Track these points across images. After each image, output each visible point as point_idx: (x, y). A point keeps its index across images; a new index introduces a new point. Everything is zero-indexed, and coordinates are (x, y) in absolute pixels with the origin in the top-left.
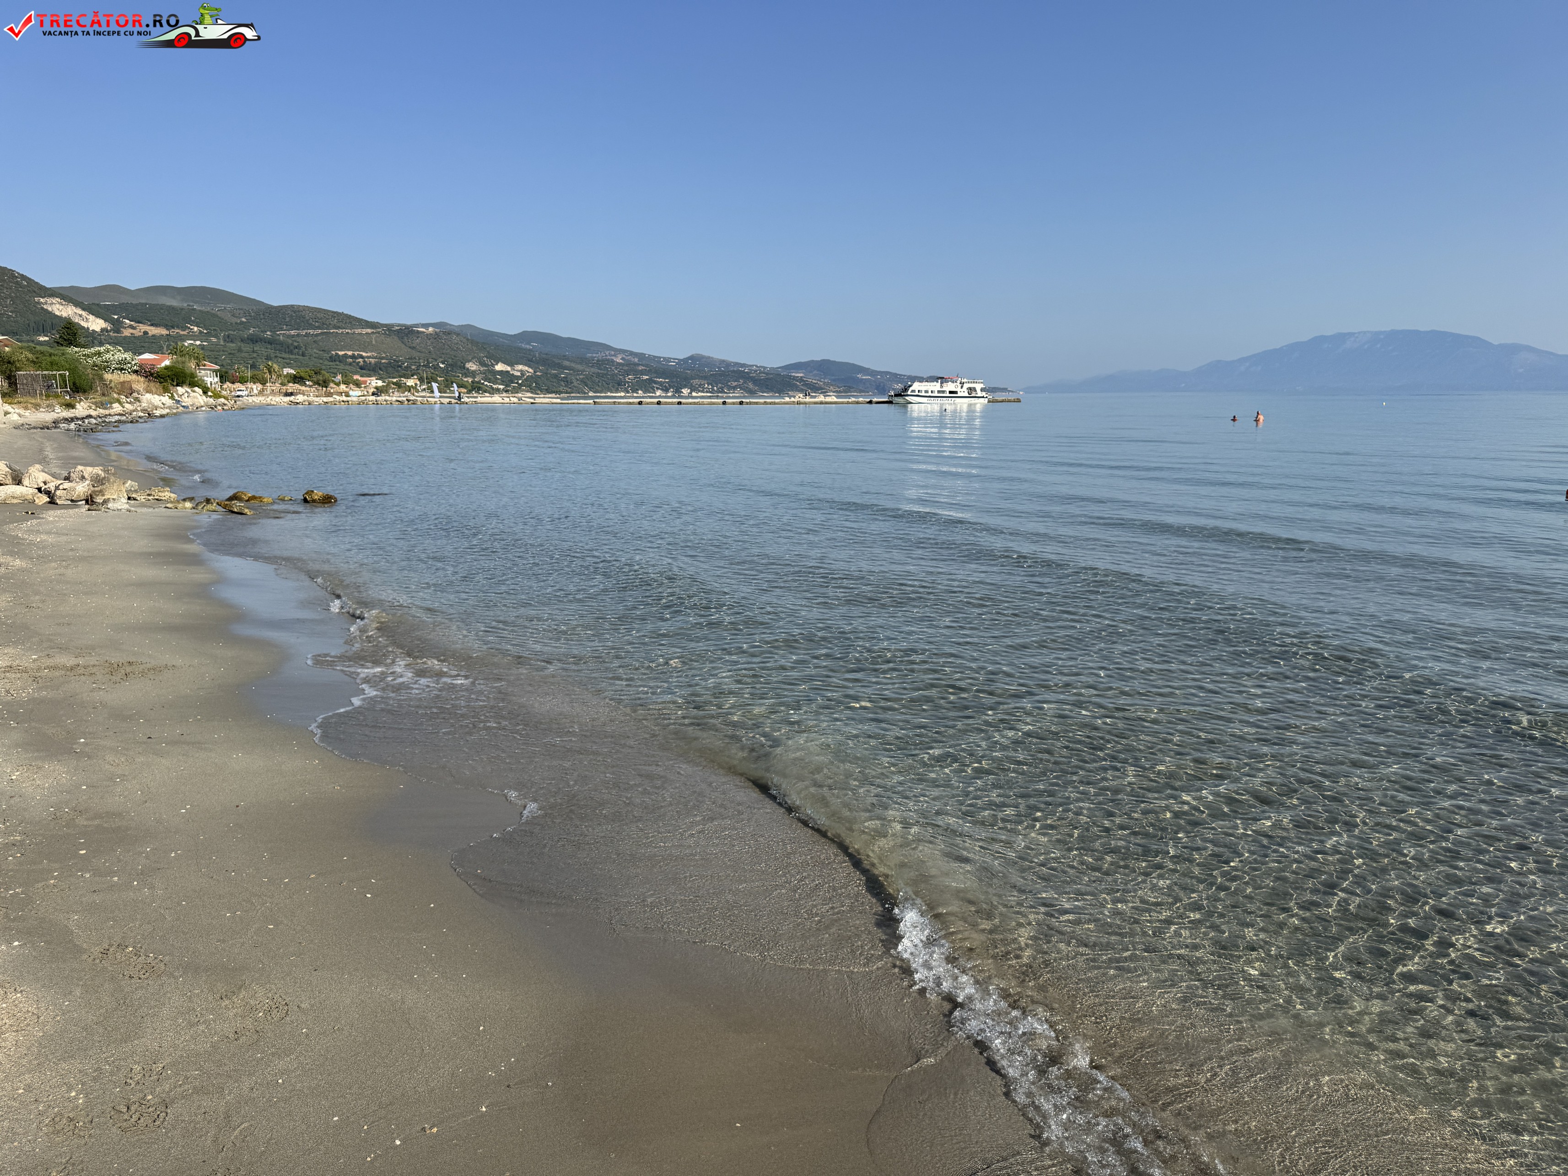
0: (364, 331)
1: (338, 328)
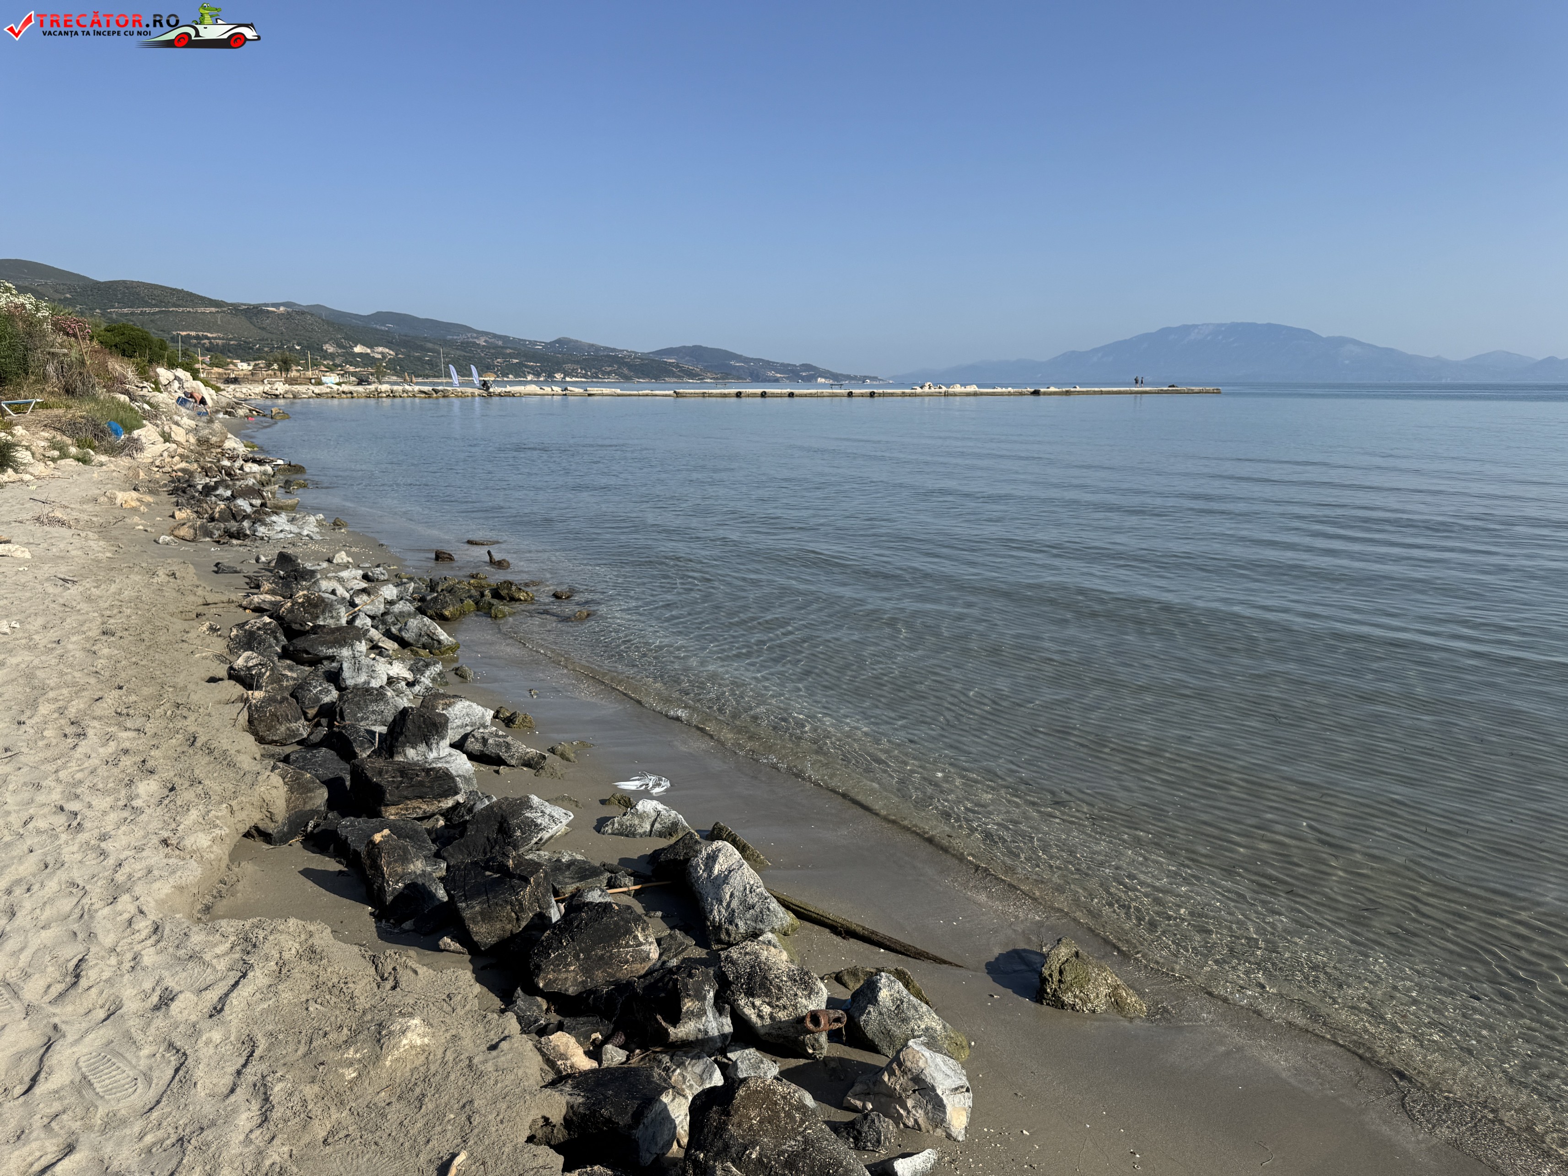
0: (208, 310)
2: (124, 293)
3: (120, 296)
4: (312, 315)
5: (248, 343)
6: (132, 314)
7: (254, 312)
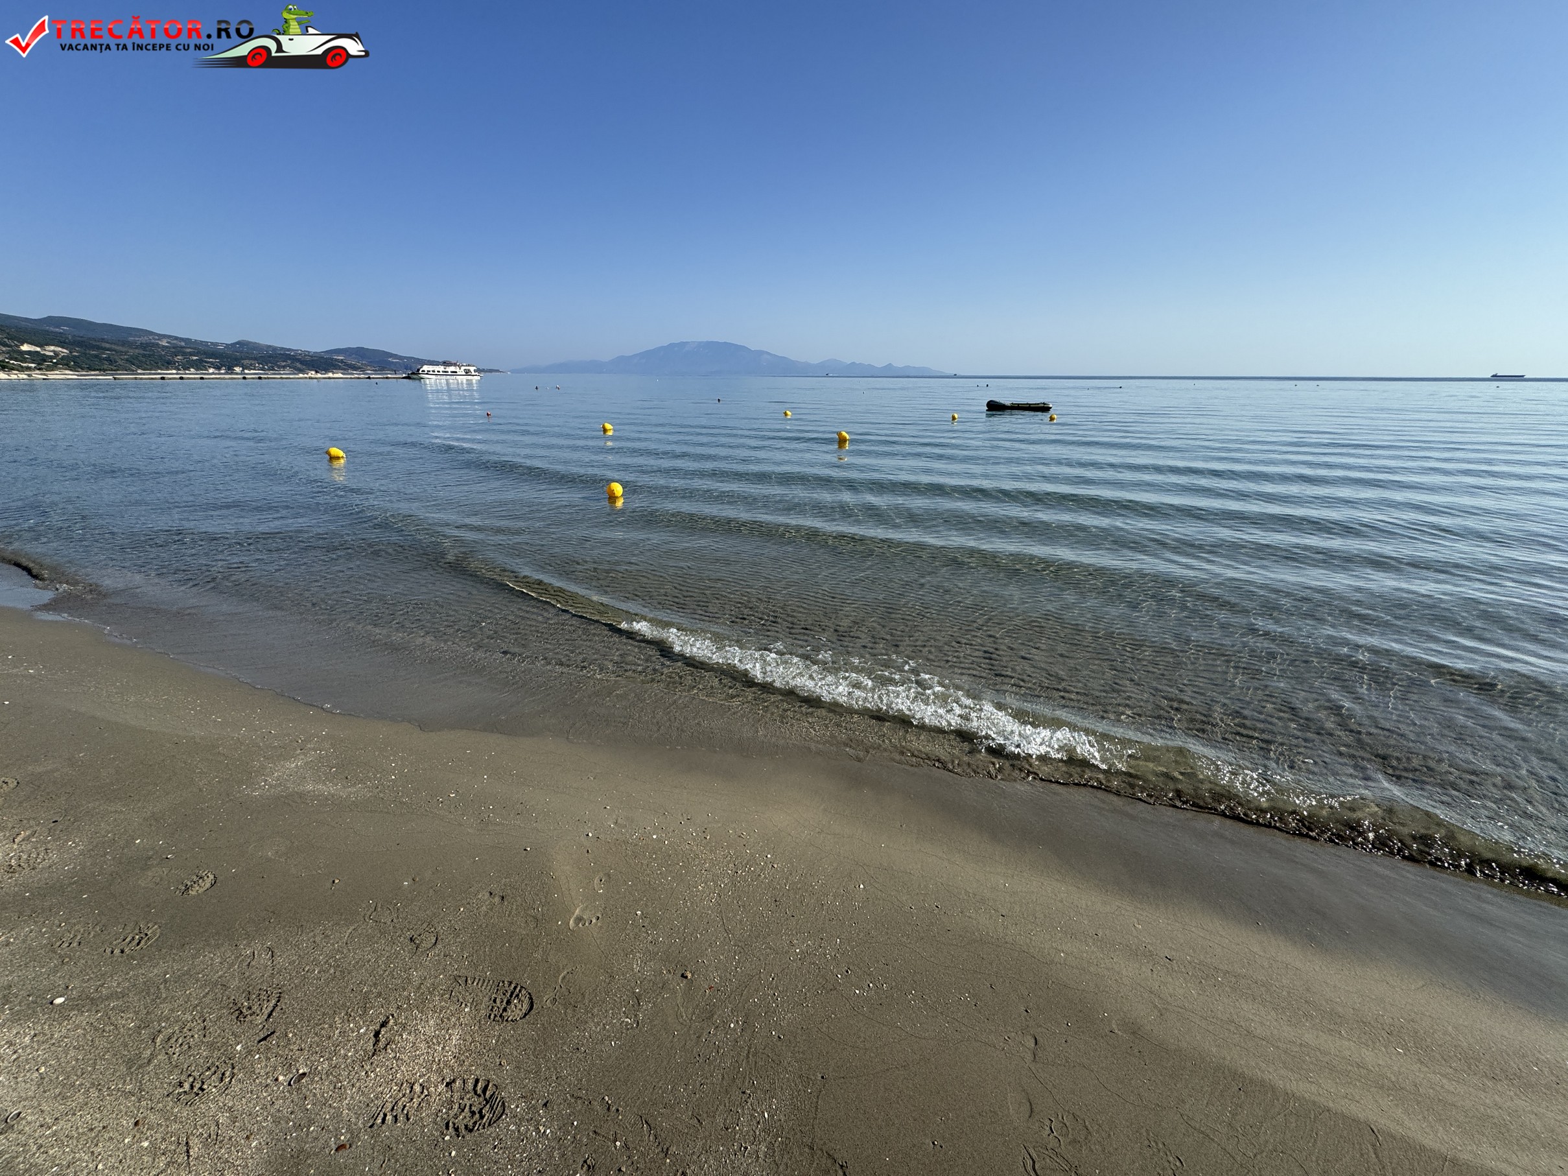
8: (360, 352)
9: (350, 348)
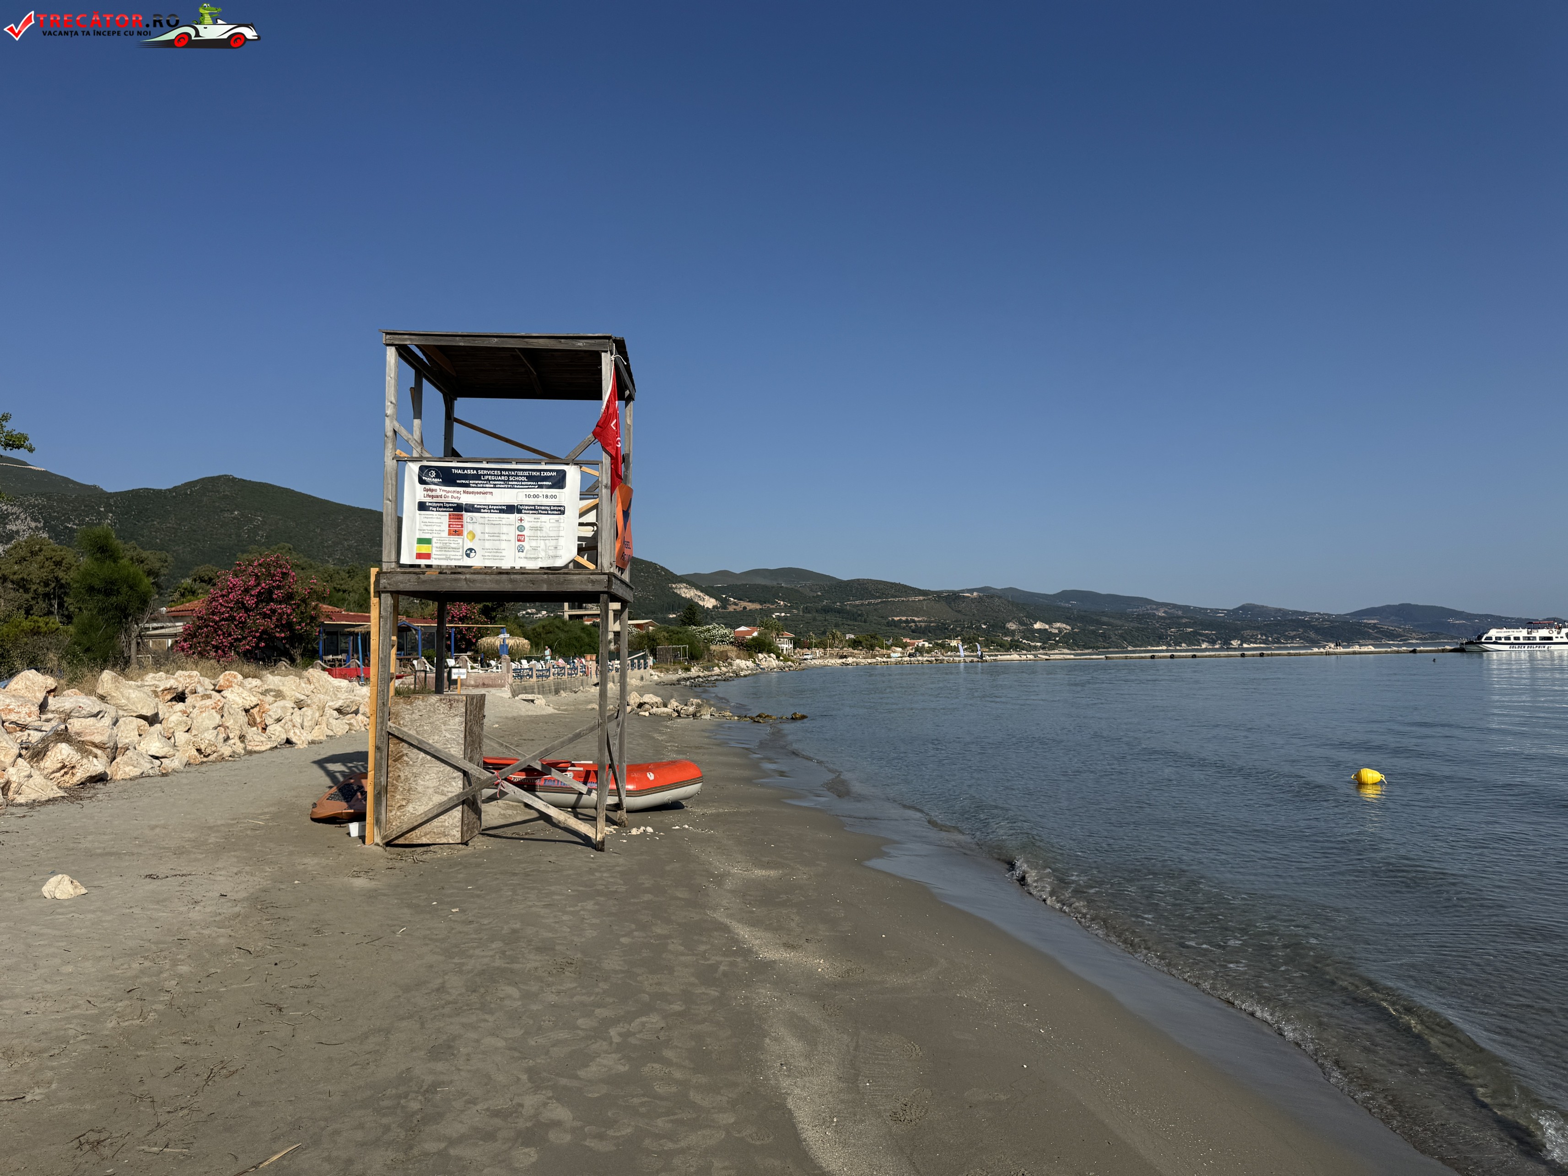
0: (917, 599)
1: (896, 597)
2: (857, 588)
3: (854, 591)
4: (1000, 597)
5: (945, 625)
6: (862, 605)
7: (953, 598)
8: (1405, 612)
9: (1389, 606)
